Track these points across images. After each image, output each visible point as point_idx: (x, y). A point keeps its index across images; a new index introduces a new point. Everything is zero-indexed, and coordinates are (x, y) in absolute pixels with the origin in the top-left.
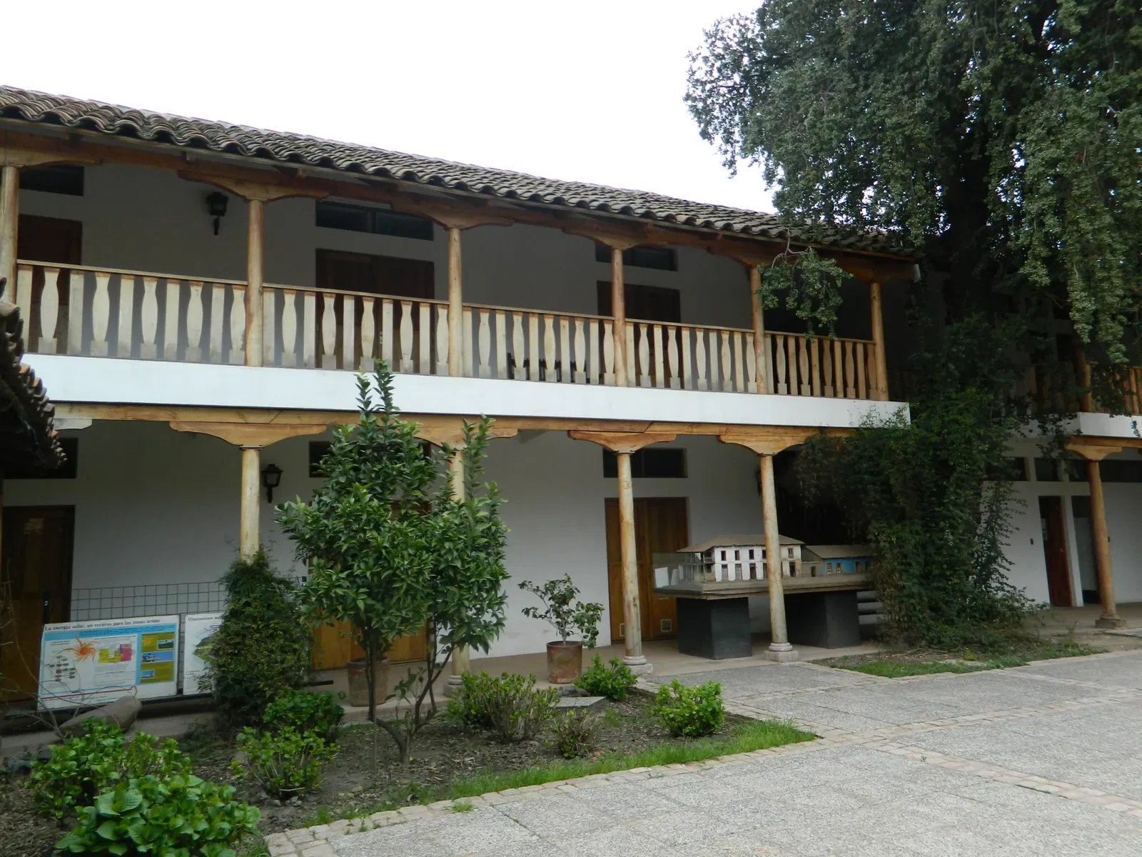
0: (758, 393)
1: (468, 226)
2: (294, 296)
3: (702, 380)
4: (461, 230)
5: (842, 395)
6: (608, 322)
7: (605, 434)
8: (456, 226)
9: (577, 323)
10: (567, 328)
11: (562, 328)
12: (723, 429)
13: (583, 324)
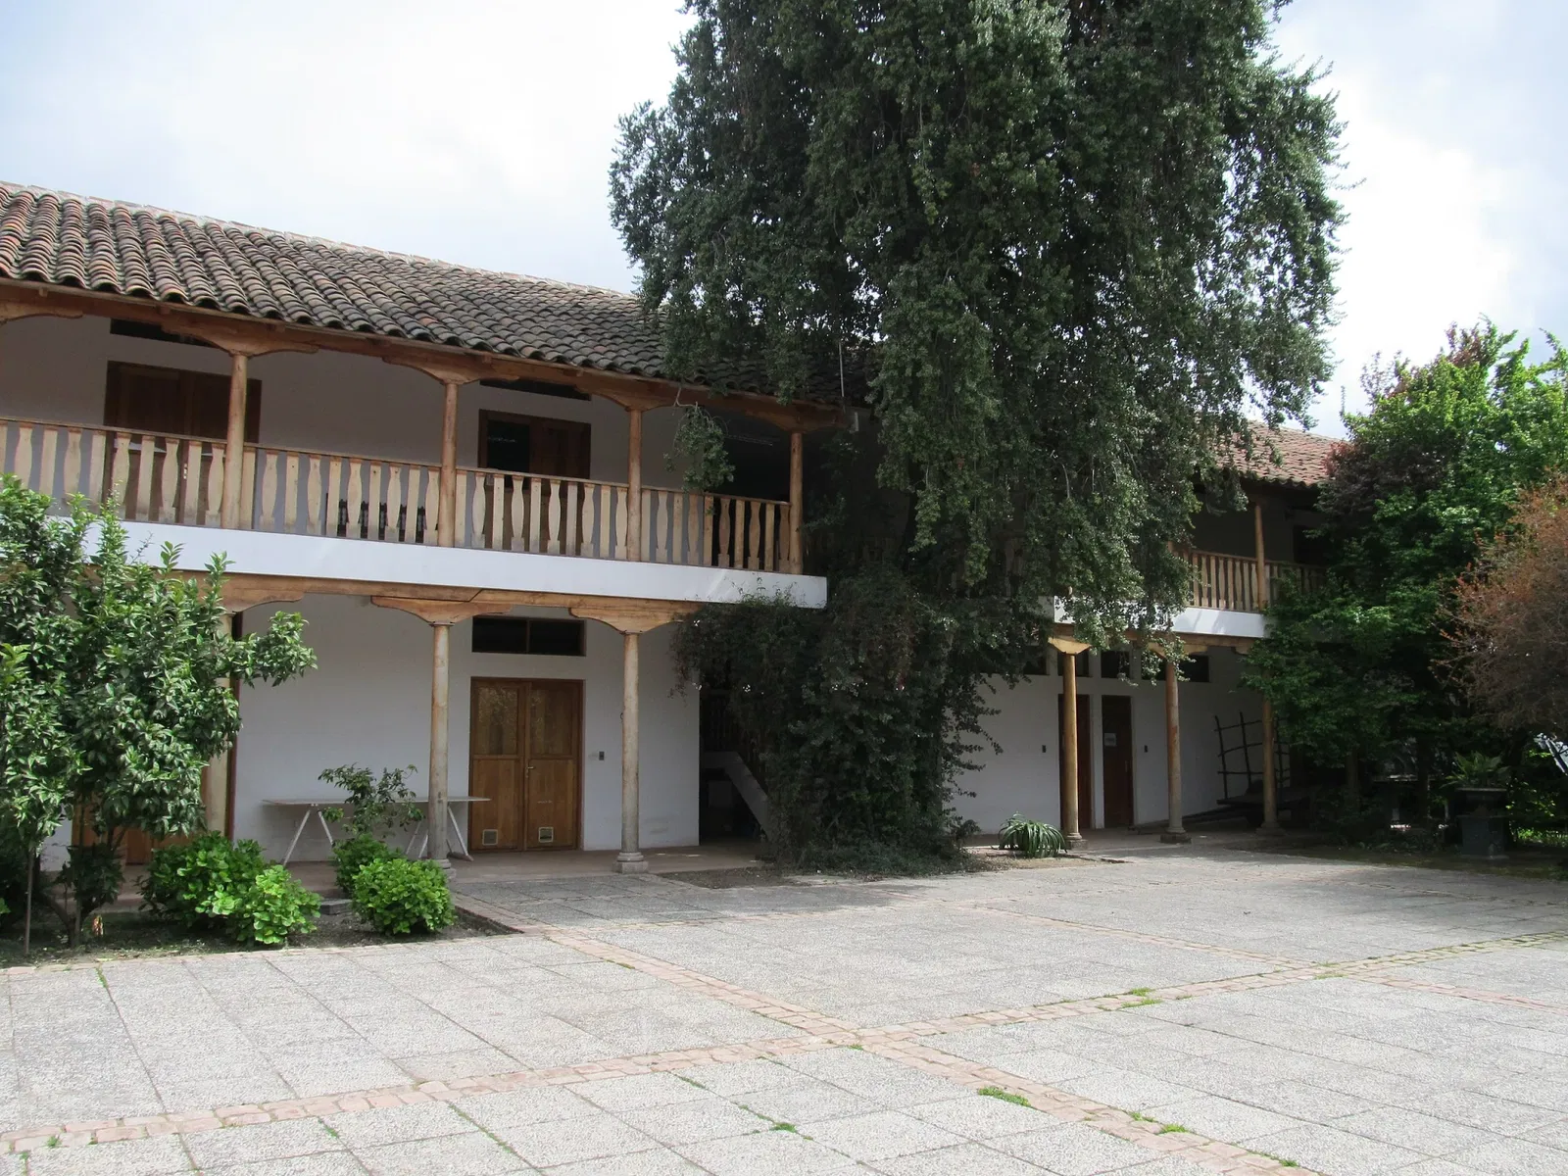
0: (628, 559)
1: (256, 353)
2: (31, 431)
3: (554, 542)
4: (249, 358)
5: (741, 566)
6: (433, 469)
7: (418, 602)
8: (243, 353)
9: (393, 470)
10: (379, 475)
11: (372, 474)
12: (576, 600)
13: (399, 470)
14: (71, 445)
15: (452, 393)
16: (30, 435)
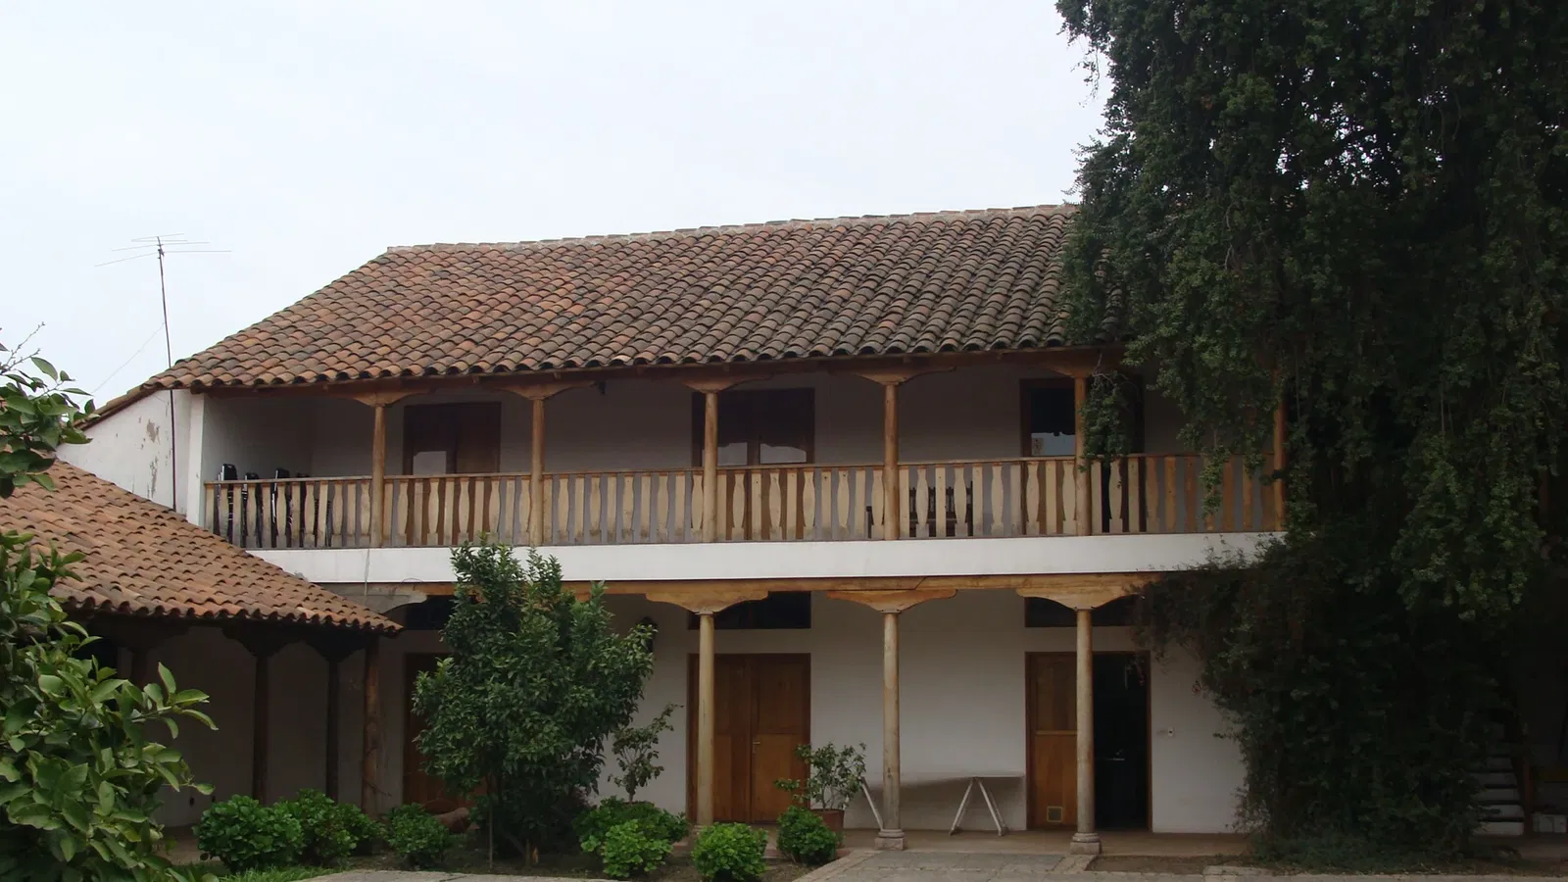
6: (877, 468)
7: (868, 593)
8: (711, 392)
9: (841, 474)
10: (829, 480)
11: (823, 480)
12: (1021, 580)
13: (846, 473)
14: (593, 488)
15: (890, 394)
16: (566, 484)
